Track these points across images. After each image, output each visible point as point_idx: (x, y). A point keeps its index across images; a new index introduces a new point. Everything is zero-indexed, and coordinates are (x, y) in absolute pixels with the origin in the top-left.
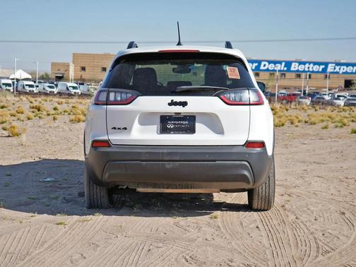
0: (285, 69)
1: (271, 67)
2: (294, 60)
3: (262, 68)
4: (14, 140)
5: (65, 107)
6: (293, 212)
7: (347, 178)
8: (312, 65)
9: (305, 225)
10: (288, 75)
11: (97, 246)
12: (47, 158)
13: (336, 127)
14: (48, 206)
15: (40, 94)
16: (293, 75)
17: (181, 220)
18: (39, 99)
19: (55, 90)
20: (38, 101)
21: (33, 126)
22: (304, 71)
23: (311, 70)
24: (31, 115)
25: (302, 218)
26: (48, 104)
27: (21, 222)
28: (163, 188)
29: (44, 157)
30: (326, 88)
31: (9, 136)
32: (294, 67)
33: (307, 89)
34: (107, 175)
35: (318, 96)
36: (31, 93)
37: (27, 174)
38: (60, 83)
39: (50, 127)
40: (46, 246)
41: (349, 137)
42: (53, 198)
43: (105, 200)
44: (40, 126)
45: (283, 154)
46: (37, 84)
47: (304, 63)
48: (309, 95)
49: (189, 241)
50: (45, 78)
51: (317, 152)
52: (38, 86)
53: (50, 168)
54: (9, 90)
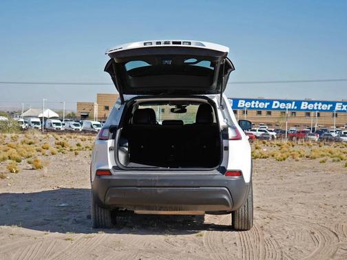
0: (296, 108)
1: (282, 106)
2: (304, 99)
3: (274, 107)
4: (37, 173)
5: (88, 143)
6: (269, 232)
7: (326, 205)
8: (320, 104)
9: (276, 242)
10: (298, 113)
11: (97, 256)
12: (64, 187)
13: (334, 161)
14: (60, 226)
15: (66, 131)
16: (303, 113)
17: (171, 238)
18: (64, 136)
19: (80, 128)
20: (63, 138)
21: (56, 160)
22: (313, 110)
23: (319, 108)
24: (55, 150)
25: (275, 236)
26: (71, 141)
27: (35, 238)
28: (156, 210)
29: (61, 186)
30: (333, 125)
31: (33, 169)
32: (304, 106)
33: (316, 126)
34: (108, 199)
35: (326, 133)
36: (58, 131)
37: (45, 200)
38: (85, 122)
39: (71, 161)
40: (54, 256)
41: (342, 170)
42: (65, 220)
43: (108, 221)
44: (61, 160)
45: (276, 185)
46: (63, 122)
47: (313, 102)
48: (318, 132)
49: (174, 253)
50: (71, 117)
51: (308, 183)
52: (64, 124)
53: (66, 196)
54: (38, 128)
